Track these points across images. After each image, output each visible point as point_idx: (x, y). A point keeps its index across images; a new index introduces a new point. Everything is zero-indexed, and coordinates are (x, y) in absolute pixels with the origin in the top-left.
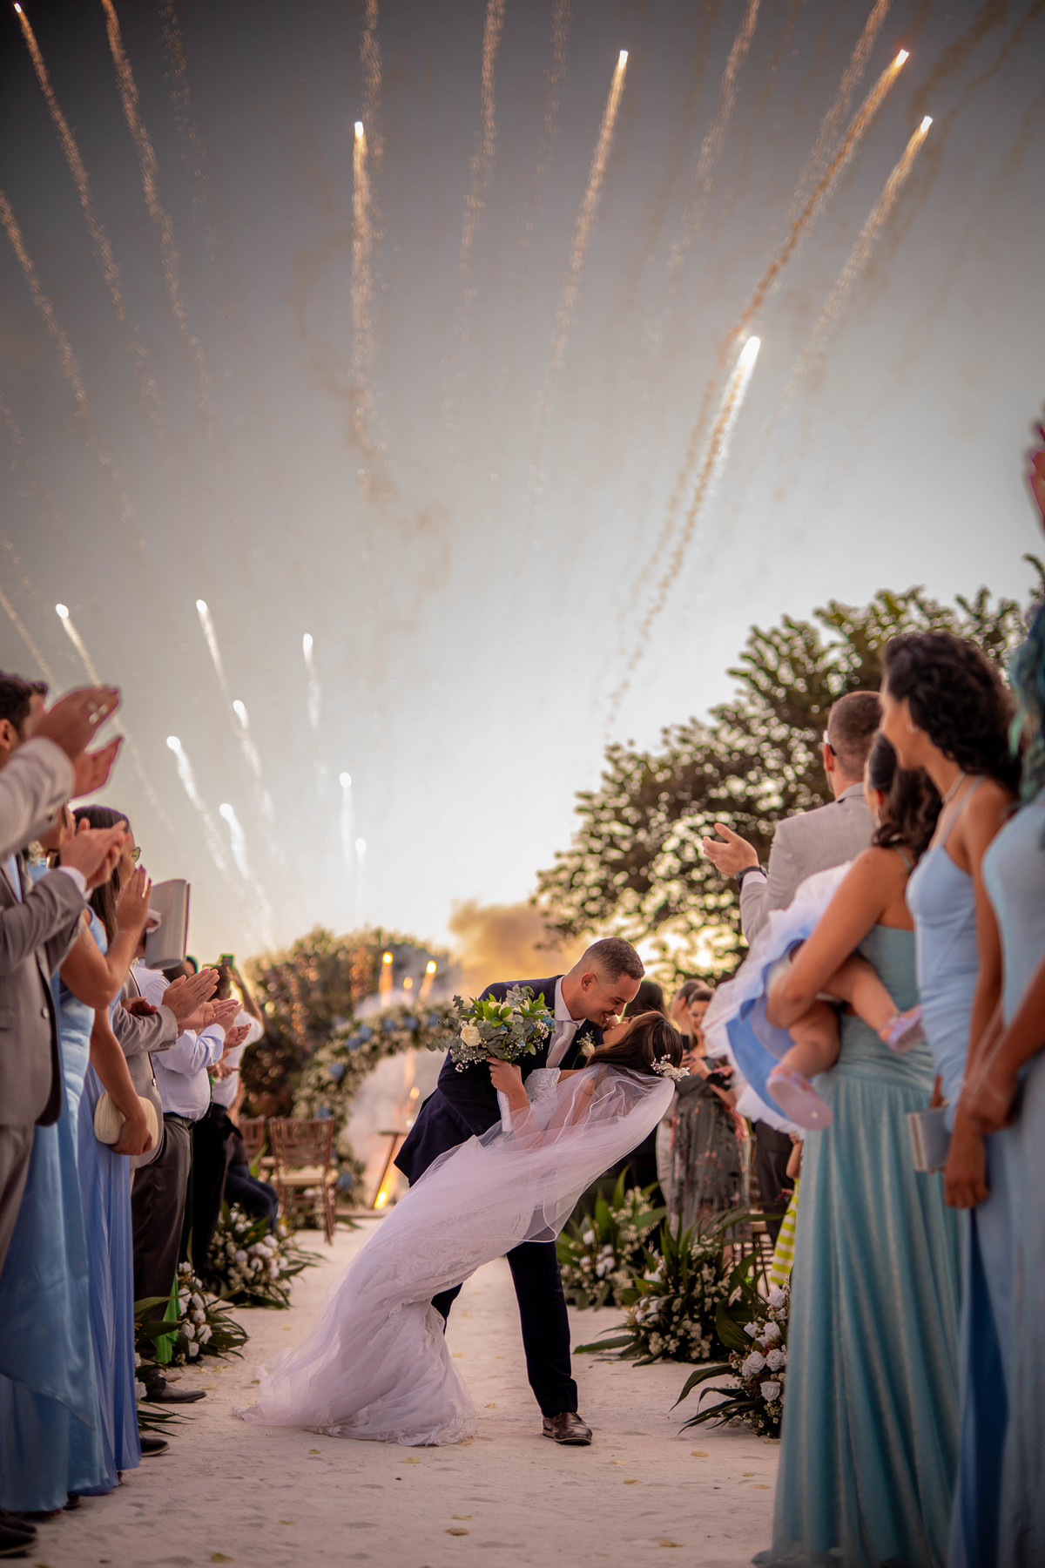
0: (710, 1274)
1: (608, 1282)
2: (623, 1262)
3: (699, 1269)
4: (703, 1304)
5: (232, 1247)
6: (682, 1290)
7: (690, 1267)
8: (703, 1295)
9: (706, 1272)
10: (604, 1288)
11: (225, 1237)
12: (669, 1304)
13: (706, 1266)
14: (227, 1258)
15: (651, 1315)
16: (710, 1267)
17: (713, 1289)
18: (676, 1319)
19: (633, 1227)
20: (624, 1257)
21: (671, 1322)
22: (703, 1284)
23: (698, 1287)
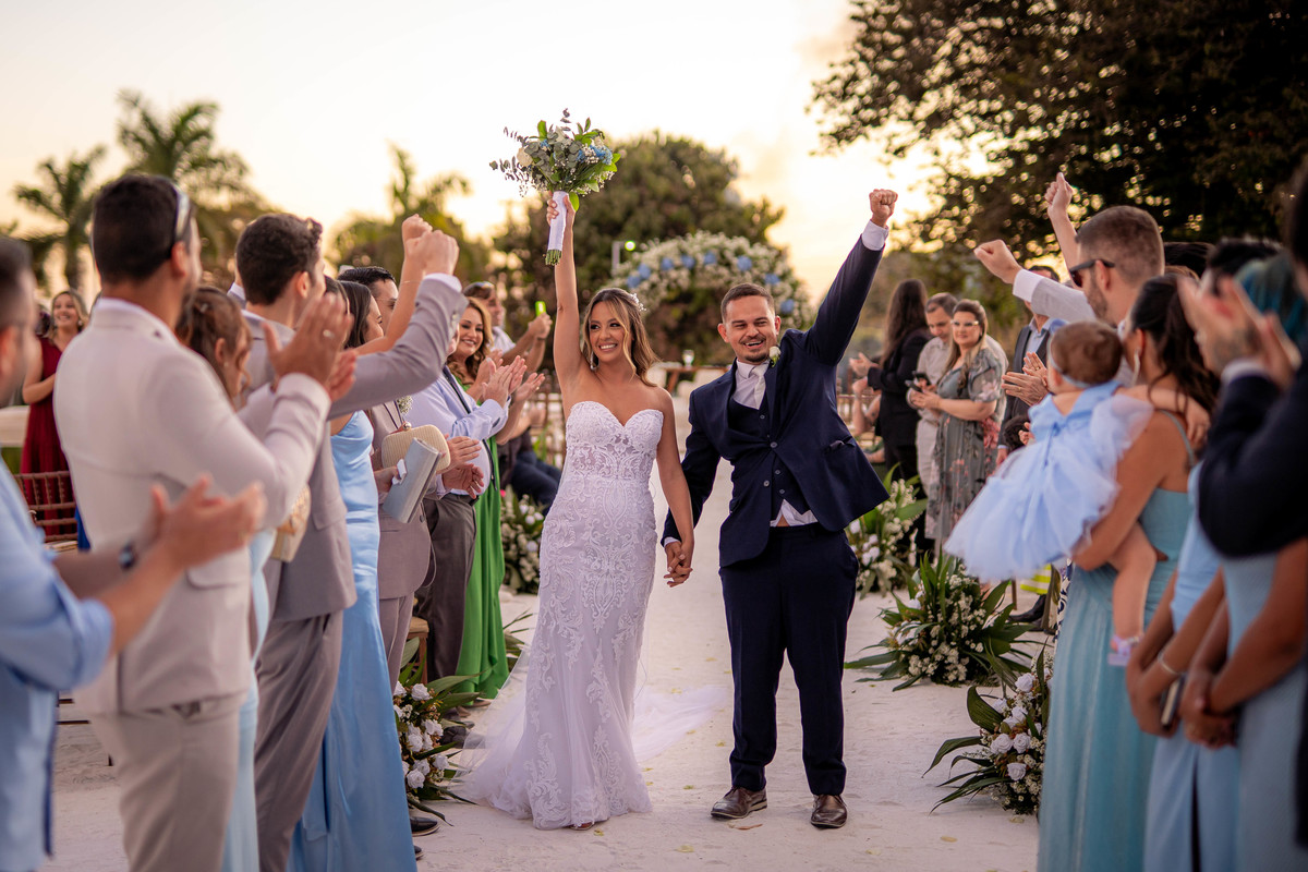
0: (967, 602)
1: (873, 571)
2: (888, 552)
3: (958, 598)
4: (960, 631)
5: (522, 539)
6: (940, 618)
7: (948, 596)
8: (960, 622)
9: (963, 603)
10: (870, 576)
11: (516, 529)
12: (928, 630)
13: (963, 595)
14: (519, 549)
15: (911, 640)
16: (967, 595)
17: (970, 618)
18: (934, 643)
19: (897, 520)
20: (888, 548)
21: (930, 646)
22: (960, 613)
23: (955, 616)
